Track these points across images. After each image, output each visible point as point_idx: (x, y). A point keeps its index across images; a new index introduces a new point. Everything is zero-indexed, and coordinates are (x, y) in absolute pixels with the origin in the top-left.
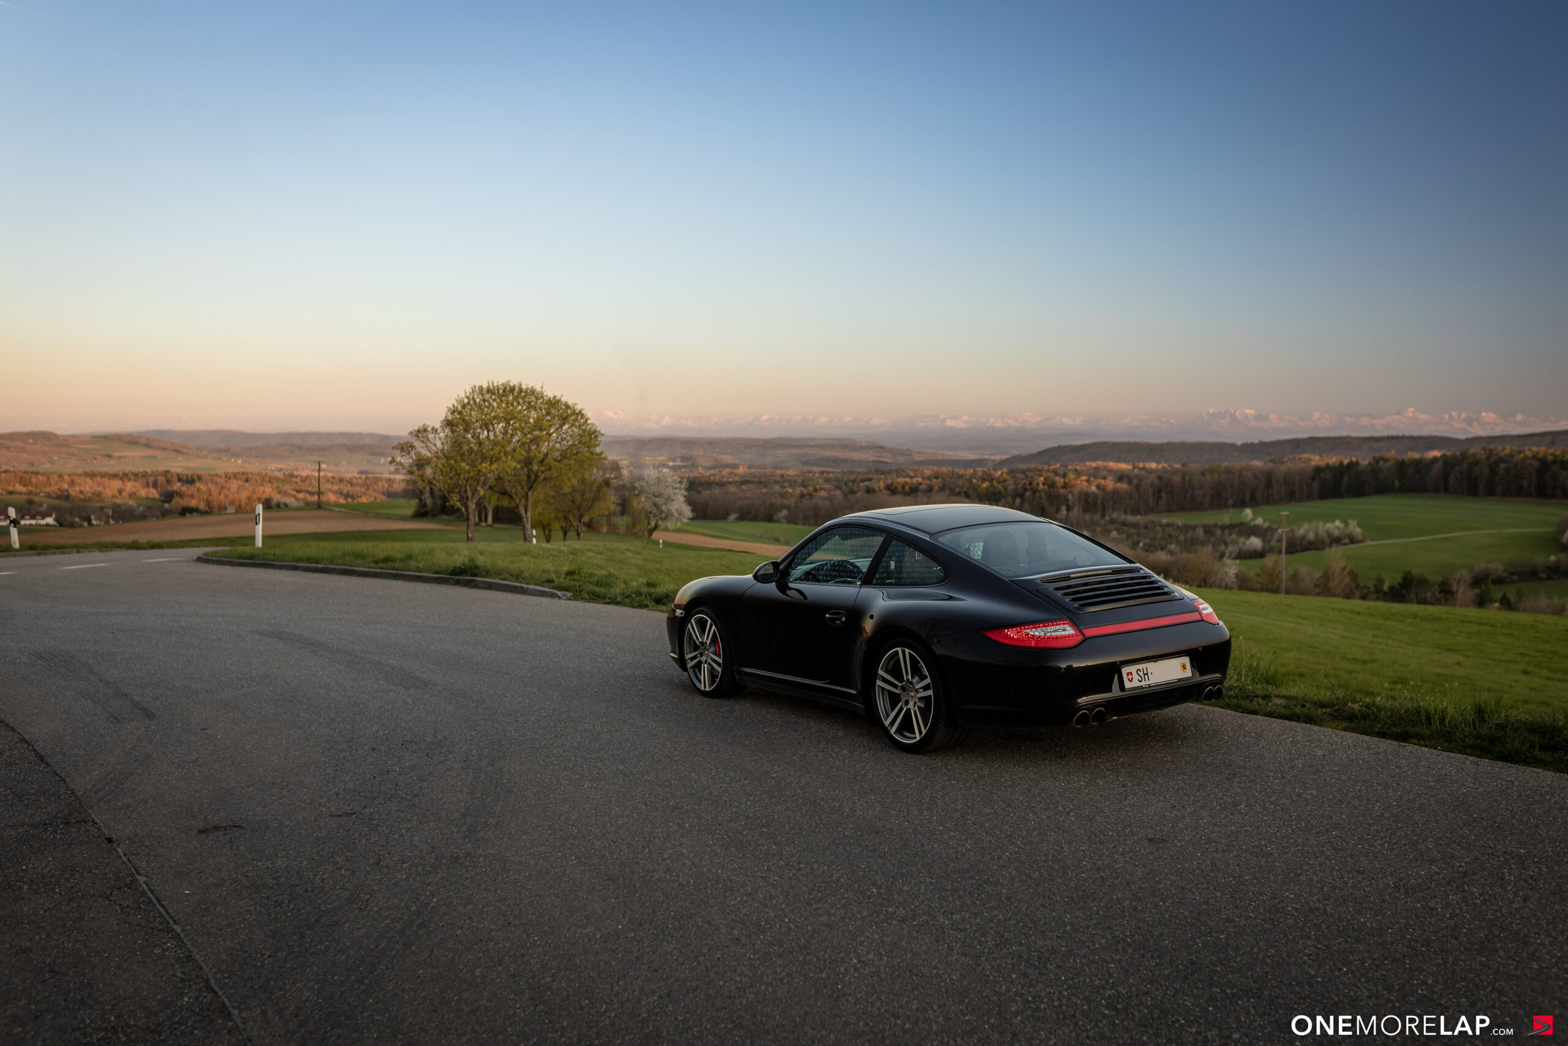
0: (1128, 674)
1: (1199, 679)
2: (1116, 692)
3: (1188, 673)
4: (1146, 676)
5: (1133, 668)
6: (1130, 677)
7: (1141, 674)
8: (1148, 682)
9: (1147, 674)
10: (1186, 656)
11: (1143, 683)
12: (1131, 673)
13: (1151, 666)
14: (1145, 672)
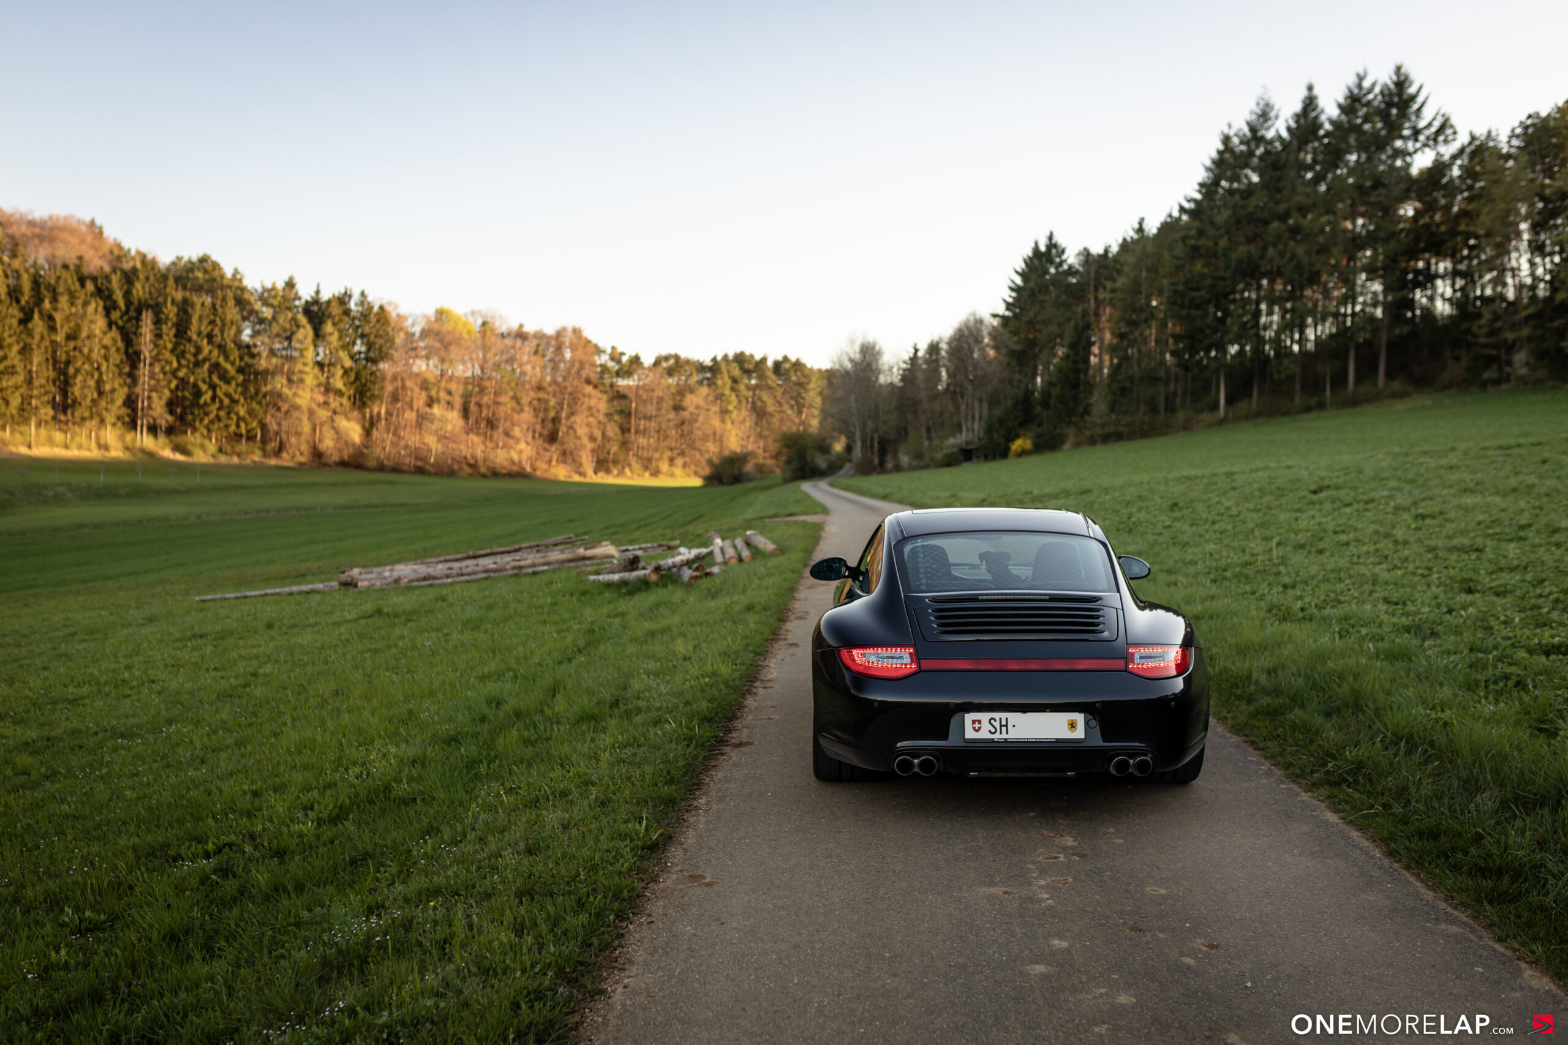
0: (974, 722)
1: (1098, 742)
2: (952, 741)
3: (1080, 733)
4: (1004, 729)
5: (984, 717)
6: (977, 726)
7: (997, 725)
8: (1004, 736)
9: (1006, 726)
10: (1080, 712)
11: (997, 736)
12: (980, 722)
13: (1014, 718)
14: (1004, 723)
